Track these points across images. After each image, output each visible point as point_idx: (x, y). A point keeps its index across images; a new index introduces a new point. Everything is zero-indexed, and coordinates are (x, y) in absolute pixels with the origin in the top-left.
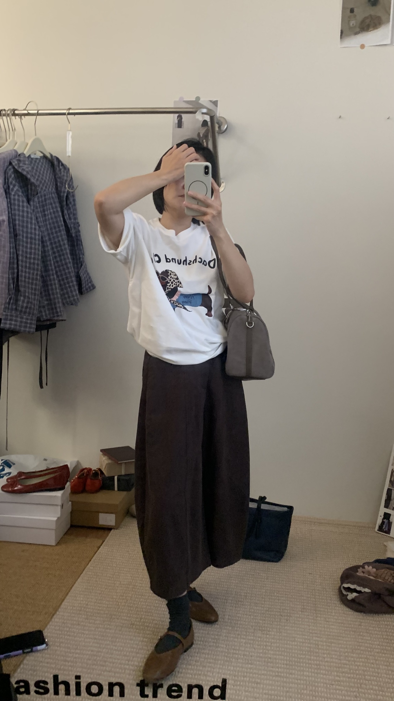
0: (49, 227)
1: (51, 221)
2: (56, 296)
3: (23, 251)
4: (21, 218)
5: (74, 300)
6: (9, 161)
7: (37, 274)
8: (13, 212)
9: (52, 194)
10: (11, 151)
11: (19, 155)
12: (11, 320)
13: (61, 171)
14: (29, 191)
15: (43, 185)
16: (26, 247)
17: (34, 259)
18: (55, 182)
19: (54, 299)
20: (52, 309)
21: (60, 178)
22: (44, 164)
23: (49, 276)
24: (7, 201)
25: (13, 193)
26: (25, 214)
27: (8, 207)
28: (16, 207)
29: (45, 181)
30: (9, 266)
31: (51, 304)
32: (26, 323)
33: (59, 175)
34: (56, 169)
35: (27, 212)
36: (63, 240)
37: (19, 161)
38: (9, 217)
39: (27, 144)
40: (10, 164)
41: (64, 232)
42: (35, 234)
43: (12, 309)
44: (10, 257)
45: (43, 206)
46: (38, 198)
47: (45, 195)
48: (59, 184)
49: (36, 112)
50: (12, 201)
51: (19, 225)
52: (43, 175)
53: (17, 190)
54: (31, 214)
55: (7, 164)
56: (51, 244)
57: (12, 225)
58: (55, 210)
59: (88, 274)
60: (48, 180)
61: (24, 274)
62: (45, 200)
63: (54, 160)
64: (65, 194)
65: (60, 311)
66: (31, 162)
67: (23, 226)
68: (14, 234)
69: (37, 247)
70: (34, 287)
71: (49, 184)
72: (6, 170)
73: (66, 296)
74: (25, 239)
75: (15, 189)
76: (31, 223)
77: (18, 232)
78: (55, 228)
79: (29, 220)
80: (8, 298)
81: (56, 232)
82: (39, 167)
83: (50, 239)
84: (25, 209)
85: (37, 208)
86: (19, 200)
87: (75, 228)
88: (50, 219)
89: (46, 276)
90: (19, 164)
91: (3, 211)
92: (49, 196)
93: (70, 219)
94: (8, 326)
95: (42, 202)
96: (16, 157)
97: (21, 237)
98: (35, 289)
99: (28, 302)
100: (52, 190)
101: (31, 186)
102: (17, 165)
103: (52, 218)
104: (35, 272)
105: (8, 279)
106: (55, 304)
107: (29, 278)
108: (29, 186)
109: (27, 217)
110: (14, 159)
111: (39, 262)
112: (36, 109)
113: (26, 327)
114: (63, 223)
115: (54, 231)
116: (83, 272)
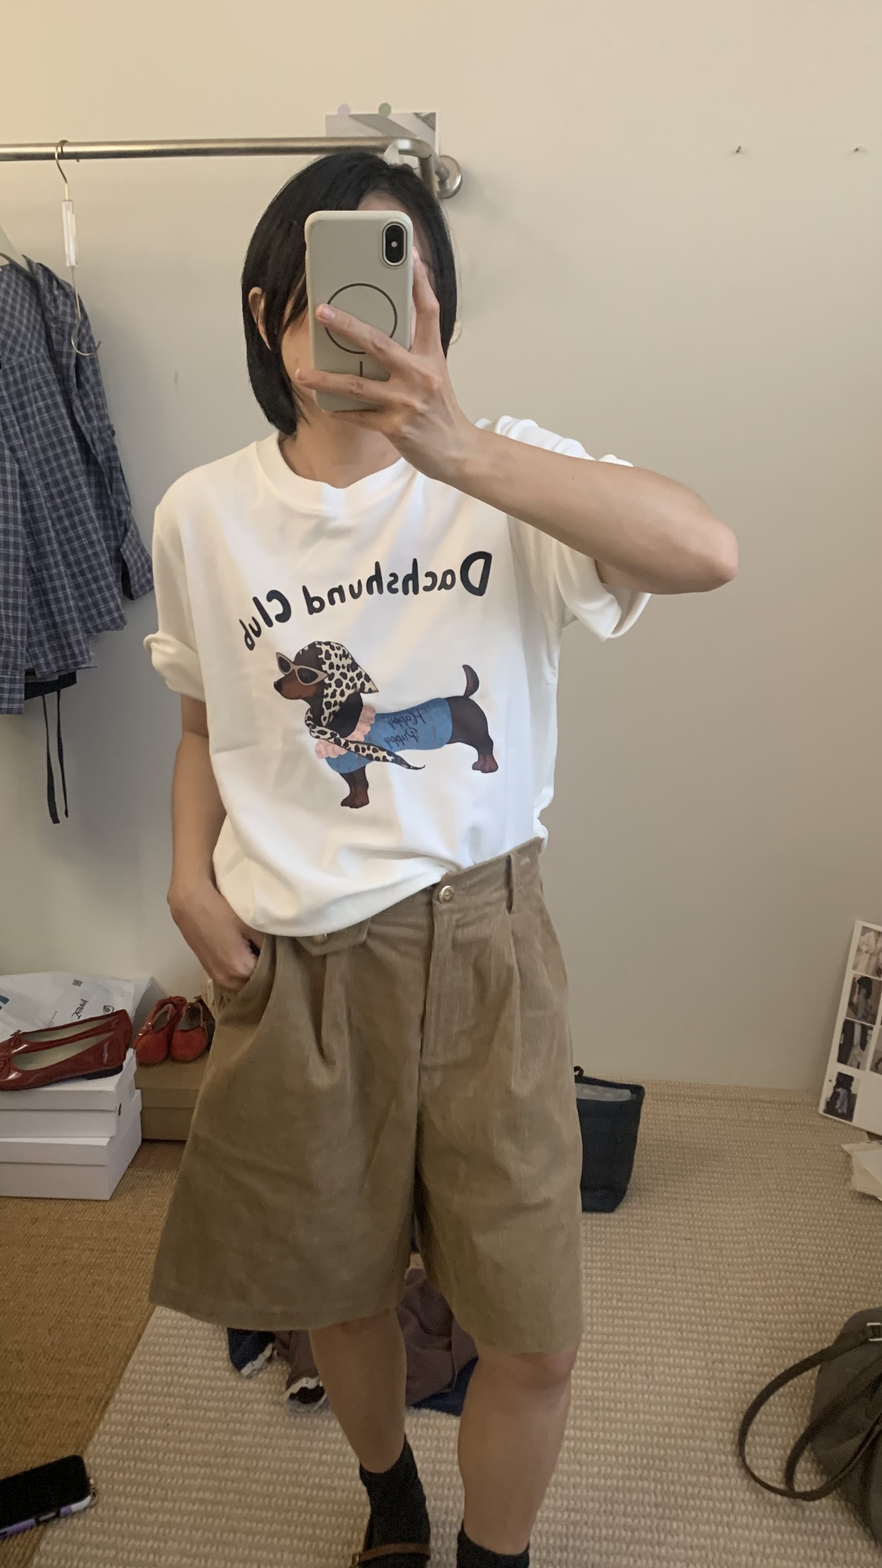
0: (37, 445)
1: (41, 430)
2: (67, 617)
5: (113, 621)
7: (16, 570)
9: (38, 362)
13: (58, 302)
15: (15, 341)
18: (45, 330)
19: (64, 623)
20: (62, 647)
21: (55, 319)
22: (13, 285)
23: (48, 568)
29: (19, 331)
31: (58, 638)
32: (1, 690)
34: (45, 297)
36: (74, 476)
41: (76, 456)
45: (19, 394)
46: (5, 376)
47: (21, 368)
52: (12, 316)
56: (47, 486)
58: (50, 402)
59: (144, 551)
60: (28, 329)
62: (24, 378)
63: (37, 273)
64: (73, 362)
69: (10, 500)
71: (29, 336)
73: (93, 612)
78: (53, 446)
83: (43, 476)
87: (102, 441)
88: (40, 425)
92: (31, 367)
93: (90, 419)
95: (15, 383)
100: (37, 350)
103: (44, 423)
106: (67, 635)
111: (20, 540)
113: (1, 700)
114: (72, 433)
115: (50, 453)
116: (130, 547)
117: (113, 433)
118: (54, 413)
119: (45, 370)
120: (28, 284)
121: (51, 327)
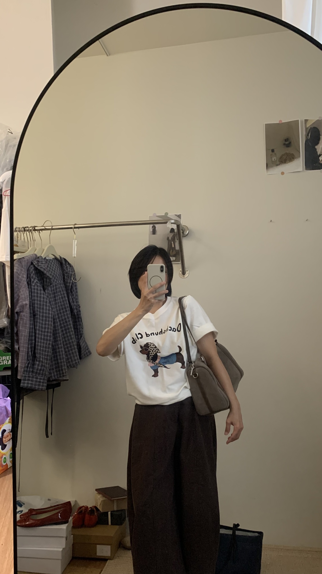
0: (58, 308)
1: (60, 304)
2: (62, 360)
3: (39, 326)
4: (39, 302)
5: (76, 363)
6: (31, 262)
7: (49, 344)
8: (33, 298)
9: (61, 285)
10: (32, 255)
11: (38, 257)
12: (29, 380)
13: (68, 268)
14: (45, 283)
15: (55, 278)
16: (42, 324)
17: (48, 332)
18: (63, 276)
19: (61, 362)
20: (59, 371)
21: (67, 273)
22: (56, 263)
23: (58, 345)
24: (29, 290)
25: (33, 285)
26: (42, 299)
27: (30, 295)
28: (36, 295)
29: (56, 275)
30: (29, 338)
31: (59, 367)
32: (40, 382)
33: (66, 271)
34: (64, 267)
35: (44, 298)
36: (68, 318)
37: (38, 261)
38: (30, 302)
39: (44, 250)
40: (32, 263)
41: (69, 312)
42: (49, 314)
43: (29, 372)
44: (30, 332)
45: (54, 293)
46: (51, 288)
47: (56, 286)
48: (66, 277)
49: (51, 227)
50: (33, 290)
51: (37, 308)
52: (54, 271)
53: (37, 282)
54: (46, 299)
55: (29, 264)
56: (60, 321)
57: (32, 308)
58: (63, 296)
59: (86, 343)
60: (58, 275)
61: (39, 344)
62: (56, 288)
63: (62, 260)
64: (71, 285)
65: (65, 372)
66: (46, 262)
67: (40, 308)
68: (33, 314)
69: (50, 323)
70: (46, 353)
71: (59, 277)
72: (29, 268)
73: (70, 360)
74: (41, 318)
75: (35, 282)
76: (46, 306)
77: (36, 312)
78: (62, 309)
79: (45, 303)
80: (27, 363)
81: (63, 312)
82: (52, 266)
83: (59, 318)
84: (42, 296)
85: (50, 295)
86: (37, 290)
87: (76, 309)
88: (59, 302)
89: (55, 345)
90: (38, 264)
91: (26, 297)
92: (59, 286)
93: (73, 302)
94: (26, 385)
95: (54, 290)
96: (36, 259)
97: (38, 317)
98: (48, 355)
99: (42, 366)
100: (61, 281)
101: (46, 278)
102: (37, 265)
103: (61, 302)
104: (48, 342)
105: (27, 348)
106: (62, 366)
107: (43, 347)
108: (45, 280)
109: (44, 301)
110: (34, 260)
111: (52, 335)
112: (51, 225)
113: (39, 385)
114: (68, 305)
115: (62, 311)
116: (82, 341)
117: (80, 307)
118: (64, 299)
119: (63, 287)
120: (59, 263)
121: (65, 275)
